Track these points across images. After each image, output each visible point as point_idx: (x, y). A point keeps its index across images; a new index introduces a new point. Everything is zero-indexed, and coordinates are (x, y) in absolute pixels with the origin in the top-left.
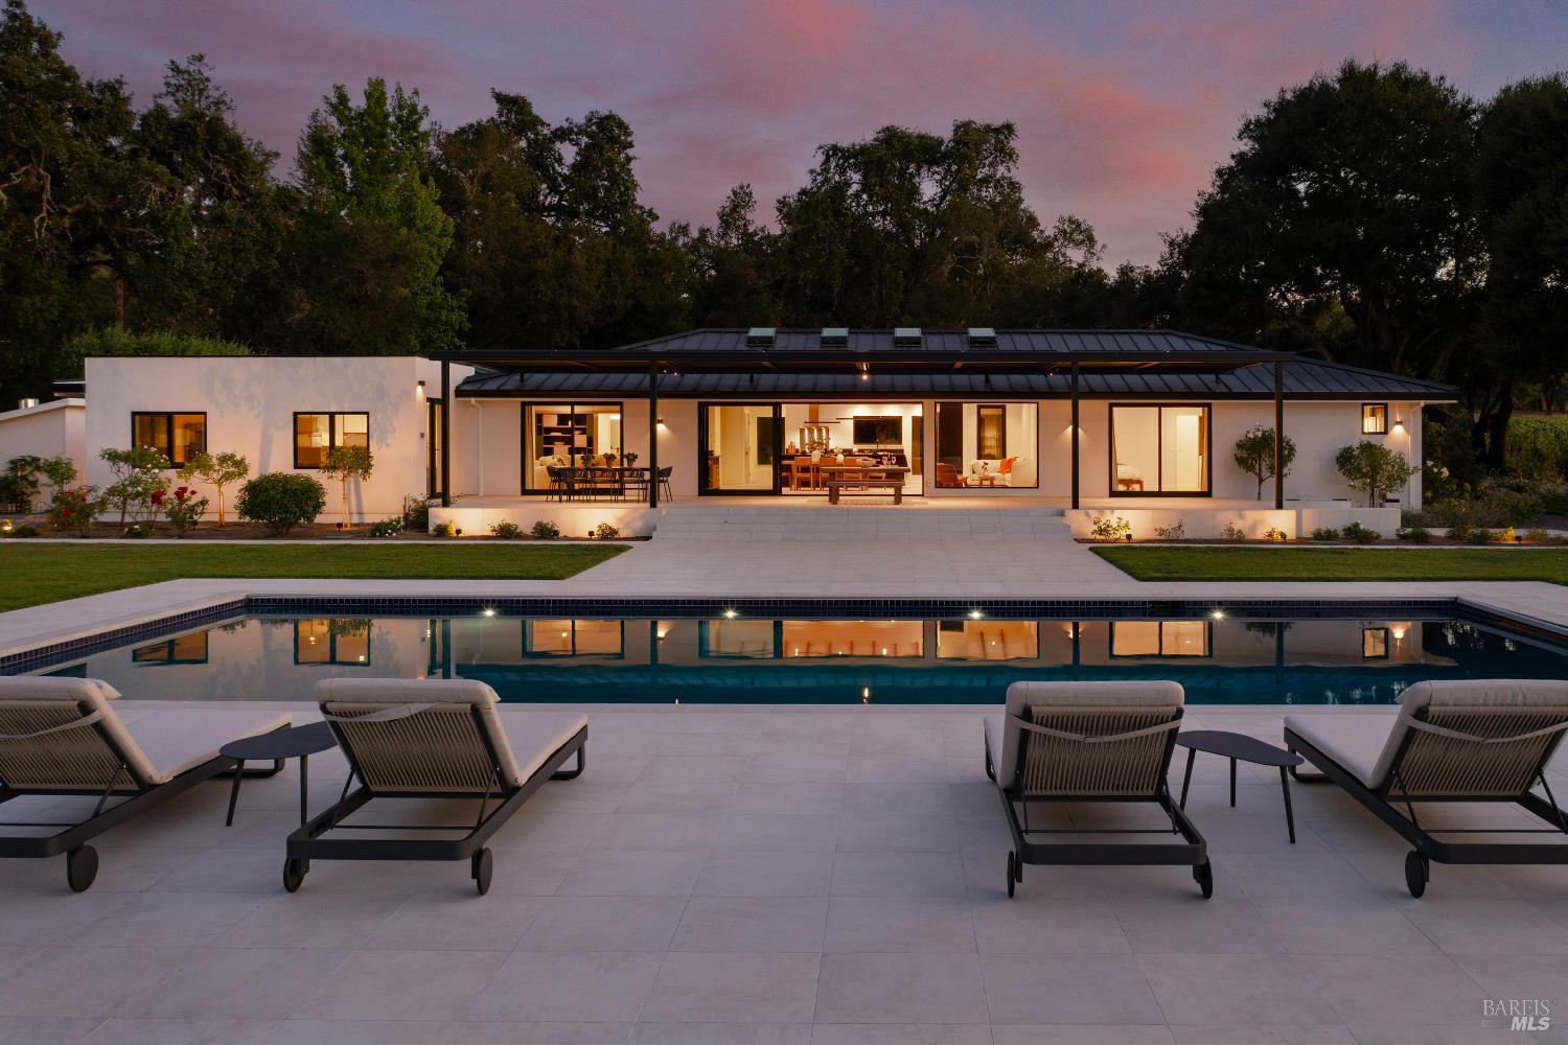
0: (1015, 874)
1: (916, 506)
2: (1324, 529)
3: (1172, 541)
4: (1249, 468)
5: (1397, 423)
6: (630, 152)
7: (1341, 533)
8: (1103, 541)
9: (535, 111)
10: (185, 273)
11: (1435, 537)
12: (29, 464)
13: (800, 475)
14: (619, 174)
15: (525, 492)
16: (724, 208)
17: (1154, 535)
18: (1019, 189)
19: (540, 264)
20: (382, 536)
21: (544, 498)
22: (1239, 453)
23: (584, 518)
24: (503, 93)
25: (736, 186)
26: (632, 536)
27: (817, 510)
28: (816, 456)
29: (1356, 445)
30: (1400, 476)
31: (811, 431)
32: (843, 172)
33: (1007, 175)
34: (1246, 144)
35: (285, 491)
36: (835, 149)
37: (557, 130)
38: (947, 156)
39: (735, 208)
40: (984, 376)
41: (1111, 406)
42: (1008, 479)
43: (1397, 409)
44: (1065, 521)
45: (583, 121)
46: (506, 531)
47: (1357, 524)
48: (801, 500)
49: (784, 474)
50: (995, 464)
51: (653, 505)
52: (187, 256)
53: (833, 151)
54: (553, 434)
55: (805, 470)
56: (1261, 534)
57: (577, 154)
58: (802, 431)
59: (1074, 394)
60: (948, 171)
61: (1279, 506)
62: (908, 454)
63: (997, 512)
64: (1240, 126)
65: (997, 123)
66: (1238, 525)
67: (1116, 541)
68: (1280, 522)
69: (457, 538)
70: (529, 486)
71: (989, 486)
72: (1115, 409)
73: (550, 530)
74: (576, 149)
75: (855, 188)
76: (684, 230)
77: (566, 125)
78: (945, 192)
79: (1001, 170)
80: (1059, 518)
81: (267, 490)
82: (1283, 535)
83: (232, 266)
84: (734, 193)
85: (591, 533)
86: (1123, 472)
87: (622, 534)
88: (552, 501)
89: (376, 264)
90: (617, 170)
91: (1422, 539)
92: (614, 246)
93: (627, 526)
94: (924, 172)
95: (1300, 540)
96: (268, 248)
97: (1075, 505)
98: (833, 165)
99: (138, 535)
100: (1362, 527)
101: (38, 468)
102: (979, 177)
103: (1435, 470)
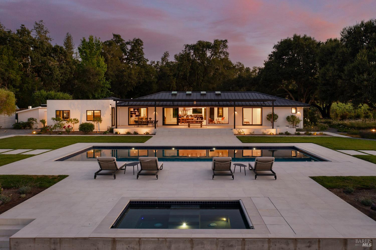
0: (213, 177)
1: (205, 128)
2: (281, 132)
3: (252, 135)
4: (270, 120)
5: (298, 111)
6: (142, 46)
7: (284, 133)
8: (239, 135)
9: (122, 38)
10: (56, 79)
11: (301, 134)
12: (32, 119)
13: (182, 121)
14: (140, 52)
15: (129, 125)
16: (162, 57)
17: (249, 134)
18: (228, 54)
19: (125, 73)
20: (106, 134)
21: (134, 126)
22: (267, 117)
23: (143, 130)
24: (115, 34)
25: (165, 52)
26: (151, 134)
27: (186, 129)
28: (185, 117)
29: (290, 115)
30: (298, 121)
31: (184, 111)
32: (189, 50)
33: (226, 51)
34: (275, 50)
35: (88, 126)
36: (188, 45)
37: (127, 42)
38: (212, 47)
39: (165, 56)
40: (218, 102)
41: (243, 108)
42: (223, 122)
43: (298, 109)
44: (233, 131)
45: (132, 40)
46: (128, 133)
47: (287, 132)
48: (183, 126)
49: (179, 121)
50: (220, 118)
51: (155, 128)
52: (57, 76)
53: (187, 46)
54: (132, 112)
55: (183, 120)
56: (269, 133)
57: (131, 47)
58: (182, 111)
59: (235, 106)
60: (213, 50)
61: (273, 128)
62: (203, 116)
63: (220, 129)
64: (274, 46)
65: (224, 40)
66: (265, 132)
67: (242, 135)
68: (273, 131)
69: (119, 135)
70: (130, 124)
71: (219, 123)
72: (244, 109)
73: (137, 133)
74: (131, 46)
75: (192, 54)
76: (154, 62)
77: (129, 41)
78: (212, 55)
79: (225, 50)
80: (231, 130)
81: (85, 126)
82: (273, 134)
83: (65, 77)
84: (165, 53)
85: (144, 134)
86: (245, 120)
87: (150, 133)
88: (135, 127)
89: (93, 75)
90: (140, 51)
91: (298, 134)
92: (140, 68)
93: (151, 132)
94: (207, 51)
95: (277, 134)
96: (71, 73)
97: (235, 128)
98: (187, 49)
99: (60, 134)
100: (288, 132)
101: (34, 120)
102: (220, 51)
103: (307, 120)
